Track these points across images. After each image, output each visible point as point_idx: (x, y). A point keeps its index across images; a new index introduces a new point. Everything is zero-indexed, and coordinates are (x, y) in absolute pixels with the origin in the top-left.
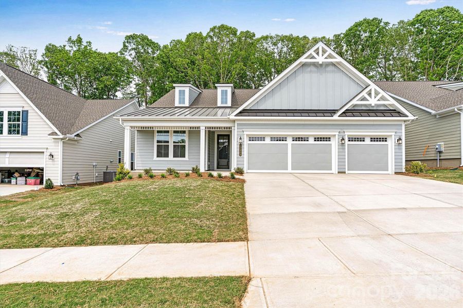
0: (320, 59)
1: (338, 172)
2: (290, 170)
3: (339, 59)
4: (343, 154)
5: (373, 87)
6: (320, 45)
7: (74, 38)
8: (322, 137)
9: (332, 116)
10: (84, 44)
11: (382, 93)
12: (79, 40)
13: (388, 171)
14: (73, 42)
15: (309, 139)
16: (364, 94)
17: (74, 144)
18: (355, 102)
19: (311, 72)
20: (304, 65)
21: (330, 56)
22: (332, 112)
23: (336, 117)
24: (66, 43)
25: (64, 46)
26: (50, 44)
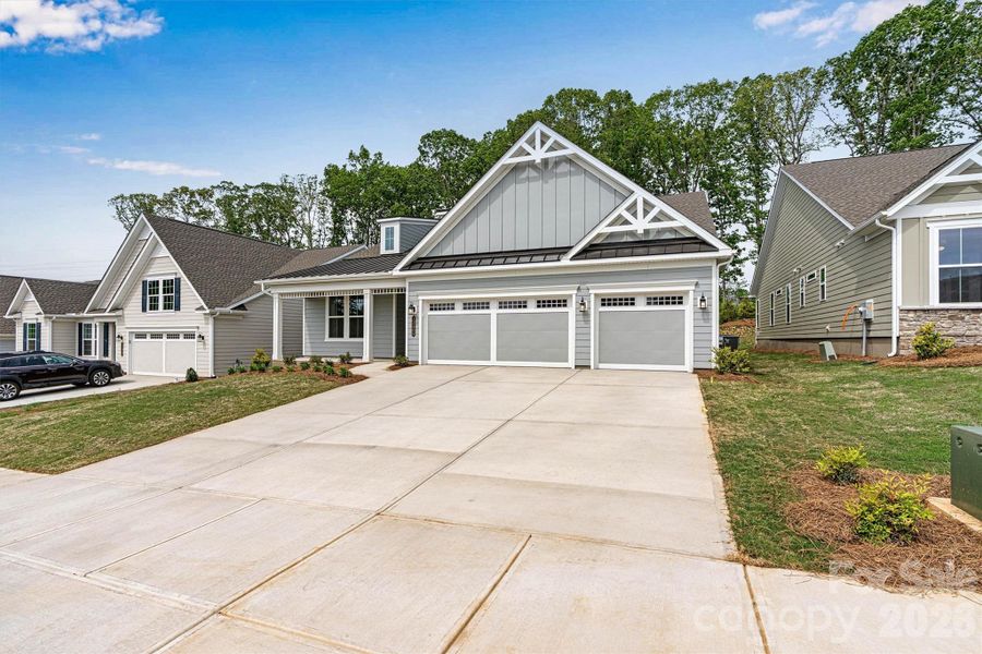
0: (538, 155)
1: (576, 367)
2: (493, 361)
3: (572, 149)
4: (585, 331)
5: (640, 194)
6: (538, 127)
7: (357, 152)
8: (551, 299)
9: (559, 260)
10: (372, 157)
11: (659, 205)
12: (365, 154)
13: (684, 364)
14: (357, 159)
15: (528, 304)
16: (622, 211)
17: (236, 320)
18: (604, 229)
19: (528, 179)
20: (517, 168)
21: (557, 146)
22: (561, 251)
23: (566, 261)
24: (347, 162)
25: (345, 166)
26: (329, 166)
